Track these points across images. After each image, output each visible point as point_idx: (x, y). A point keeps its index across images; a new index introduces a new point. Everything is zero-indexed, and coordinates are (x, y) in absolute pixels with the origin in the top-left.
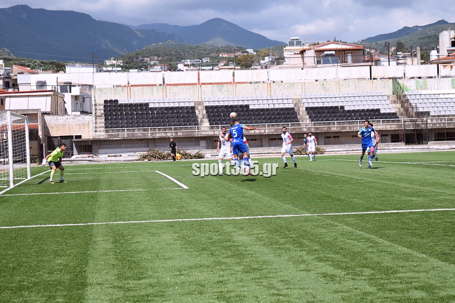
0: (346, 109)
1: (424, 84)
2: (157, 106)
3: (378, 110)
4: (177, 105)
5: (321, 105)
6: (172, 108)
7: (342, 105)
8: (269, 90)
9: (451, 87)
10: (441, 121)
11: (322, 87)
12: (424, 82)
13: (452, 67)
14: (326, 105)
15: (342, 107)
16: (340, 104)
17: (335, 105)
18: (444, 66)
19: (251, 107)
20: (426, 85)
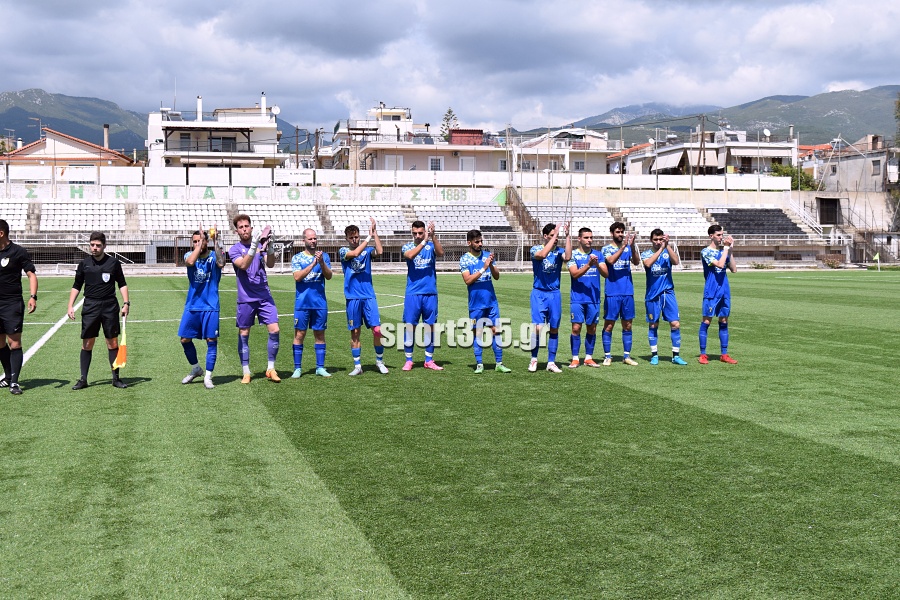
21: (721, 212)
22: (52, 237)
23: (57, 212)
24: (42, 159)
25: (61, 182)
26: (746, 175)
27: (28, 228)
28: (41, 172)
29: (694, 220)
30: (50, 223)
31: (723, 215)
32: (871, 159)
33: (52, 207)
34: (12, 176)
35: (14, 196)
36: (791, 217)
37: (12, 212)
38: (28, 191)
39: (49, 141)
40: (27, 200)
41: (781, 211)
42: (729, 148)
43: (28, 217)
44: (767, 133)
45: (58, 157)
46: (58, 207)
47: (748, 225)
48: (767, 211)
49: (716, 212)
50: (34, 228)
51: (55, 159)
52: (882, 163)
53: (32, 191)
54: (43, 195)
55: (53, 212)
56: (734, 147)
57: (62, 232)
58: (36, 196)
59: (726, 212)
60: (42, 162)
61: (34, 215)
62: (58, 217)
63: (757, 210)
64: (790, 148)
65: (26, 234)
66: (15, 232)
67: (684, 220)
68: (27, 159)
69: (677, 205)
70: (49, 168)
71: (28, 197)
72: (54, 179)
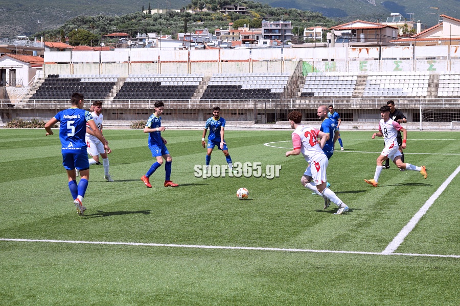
0: (244, 88)
1: (333, 66)
2: (87, 81)
3: (269, 90)
4: (103, 80)
5: (224, 84)
6: (95, 83)
7: (239, 84)
8: (189, 69)
9: (359, 70)
10: (319, 102)
11: (237, 67)
12: (333, 64)
13: (360, 50)
14: (229, 84)
15: (240, 87)
16: (237, 84)
17: (233, 84)
18: (353, 49)
19: (163, 84)
20: (335, 67)
22: (447, 101)
23: (452, 81)
24: (440, 40)
25: (454, 58)
27: (429, 94)
28: (439, 51)
30: (446, 90)
33: (447, 77)
34: (417, 55)
35: (419, 69)
37: (417, 82)
38: (430, 66)
39: (446, 25)
40: (428, 73)
43: (429, 85)
45: (452, 37)
46: (452, 77)
50: (433, 94)
51: (450, 39)
53: (432, 66)
54: (441, 69)
55: (447, 82)
57: (455, 97)
58: (435, 69)
60: (440, 42)
61: (434, 84)
62: (452, 86)
65: (427, 98)
66: (419, 97)
68: (427, 40)
70: (446, 47)
71: (429, 70)
72: (449, 55)
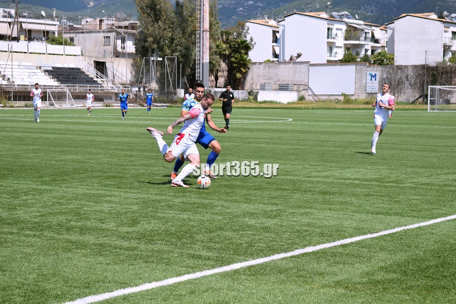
21: (48, 69)
26: (31, 42)
29: (38, 74)
31: (51, 71)
32: (102, 35)
36: (87, 73)
41: (80, 69)
42: (21, 22)
44: (43, 13)
47: (68, 78)
48: (73, 69)
49: (46, 69)
52: (112, 38)
56: (24, 22)
59: (51, 69)
63: (67, 68)
64: (55, 25)
67: (32, 74)
69: (23, 64)
